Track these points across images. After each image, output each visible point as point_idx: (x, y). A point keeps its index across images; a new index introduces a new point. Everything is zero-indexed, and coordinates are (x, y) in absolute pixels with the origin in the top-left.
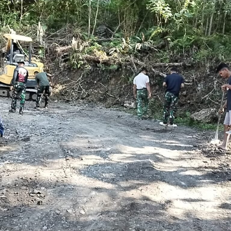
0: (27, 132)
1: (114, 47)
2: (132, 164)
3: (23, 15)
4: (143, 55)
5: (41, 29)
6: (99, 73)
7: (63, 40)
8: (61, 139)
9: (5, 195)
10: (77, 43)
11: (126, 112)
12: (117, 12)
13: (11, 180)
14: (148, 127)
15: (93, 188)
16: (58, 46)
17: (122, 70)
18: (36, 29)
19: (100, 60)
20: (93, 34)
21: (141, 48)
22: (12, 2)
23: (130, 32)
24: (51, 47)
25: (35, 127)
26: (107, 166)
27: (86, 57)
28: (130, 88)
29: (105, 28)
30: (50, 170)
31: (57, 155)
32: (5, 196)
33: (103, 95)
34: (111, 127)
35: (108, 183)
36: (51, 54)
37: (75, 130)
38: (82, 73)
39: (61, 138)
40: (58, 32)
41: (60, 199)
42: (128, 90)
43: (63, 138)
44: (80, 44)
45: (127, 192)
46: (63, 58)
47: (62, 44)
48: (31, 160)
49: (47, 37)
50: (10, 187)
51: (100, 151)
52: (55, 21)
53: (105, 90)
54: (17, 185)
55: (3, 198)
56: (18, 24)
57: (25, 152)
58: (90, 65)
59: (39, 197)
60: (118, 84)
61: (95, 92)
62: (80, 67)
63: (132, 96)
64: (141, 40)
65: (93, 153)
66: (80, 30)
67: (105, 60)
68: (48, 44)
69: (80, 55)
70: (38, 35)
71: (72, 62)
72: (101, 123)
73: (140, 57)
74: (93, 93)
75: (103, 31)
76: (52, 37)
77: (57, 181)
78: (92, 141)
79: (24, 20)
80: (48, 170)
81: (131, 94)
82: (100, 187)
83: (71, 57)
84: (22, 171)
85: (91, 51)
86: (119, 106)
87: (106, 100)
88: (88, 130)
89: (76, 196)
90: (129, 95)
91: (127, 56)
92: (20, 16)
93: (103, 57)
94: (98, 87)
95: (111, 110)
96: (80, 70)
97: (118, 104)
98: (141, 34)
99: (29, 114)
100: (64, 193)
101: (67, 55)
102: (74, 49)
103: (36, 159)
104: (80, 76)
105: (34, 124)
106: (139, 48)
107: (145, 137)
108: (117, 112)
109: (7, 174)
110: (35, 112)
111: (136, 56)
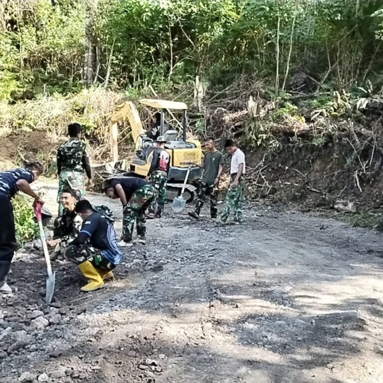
0: (161, 256)
1: (319, 107)
2: (325, 317)
3: (173, 66)
4: (371, 118)
5: (200, 87)
6: (293, 152)
7: (234, 101)
8: (210, 269)
9: (101, 366)
10: (256, 104)
11: (337, 219)
12: (325, 48)
13: (115, 340)
14: (371, 248)
15: (245, 361)
16: (226, 112)
17: (333, 147)
18: (193, 88)
19: (294, 130)
20: (283, 87)
21: (367, 105)
22: (157, 48)
23: (349, 81)
24: (215, 115)
25: (176, 248)
26: (279, 320)
27: (271, 128)
28: (348, 177)
29: (305, 76)
30: (180, 323)
31: (198, 297)
32: (99, 368)
33: (301, 189)
34: (302, 247)
35: (274, 352)
36: (216, 125)
37: (238, 252)
38: (265, 155)
39: (211, 266)
40: (227, 89)
41: (187, 376)
42: (345, 180)
43: (214, 267)
44: (261, 106)
45: (304, 371)
46: (233, 130)
47: (233, 109)
48: (154, 305)
49: (210, 98)
50: (111, 351)
51: (271, 292)
52: (223, 72)
53: (304, 181)
54: (122, 349)
55: (96, 371)
56: (166, 81)
57: (149, 291)
58: (277, 139)
59: (153, 372)
60: (326, 170)
61: (286, 185)
62: (261, 145)
63: (352, 191)
64: (368, 92)
65: (259, 295)
66: (261, 83)
67: (303, 130)
68: (211, 110)
69: (261, 126)
70: (195, 97)
71: (248, 137)
72: (286, 241)
73: (365, 122)
74: (282, 186)
75: (301, 82)
76: (217, 98)
77: (187, 344)
78: (262, 273)
79: (174, 75)
80: (177, 325)
81: (350, 186)
82: (258, 359)
83: (247, 129)
84: (136, 324)
85: (280, 116)
86: (327, 209)
87: (305, 197)
88: (259, 253)
89: (214, 374)
90: (346, 189)
91: (343, 121)
92: (169, 68)
93: (299, 124)
94: (292, 176)
95: (310, 216)
96: (261, 149)
97: (324, 205)
98: (366, 83)
99: (173, 226)
100: (194, 367)
101: (240, 126)
102: (251, 116)
103: (161, 304)
104: (262, 159)
105: (175, 242)
106: (364, 106)
107: (360, 268)
108: (321, 219)
109: (112, 329)
110: (184, 221)
111: (358, 121)
